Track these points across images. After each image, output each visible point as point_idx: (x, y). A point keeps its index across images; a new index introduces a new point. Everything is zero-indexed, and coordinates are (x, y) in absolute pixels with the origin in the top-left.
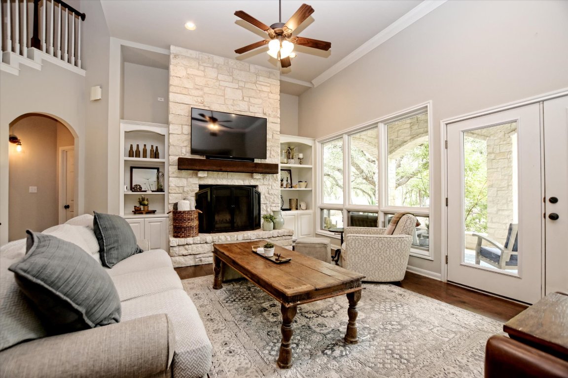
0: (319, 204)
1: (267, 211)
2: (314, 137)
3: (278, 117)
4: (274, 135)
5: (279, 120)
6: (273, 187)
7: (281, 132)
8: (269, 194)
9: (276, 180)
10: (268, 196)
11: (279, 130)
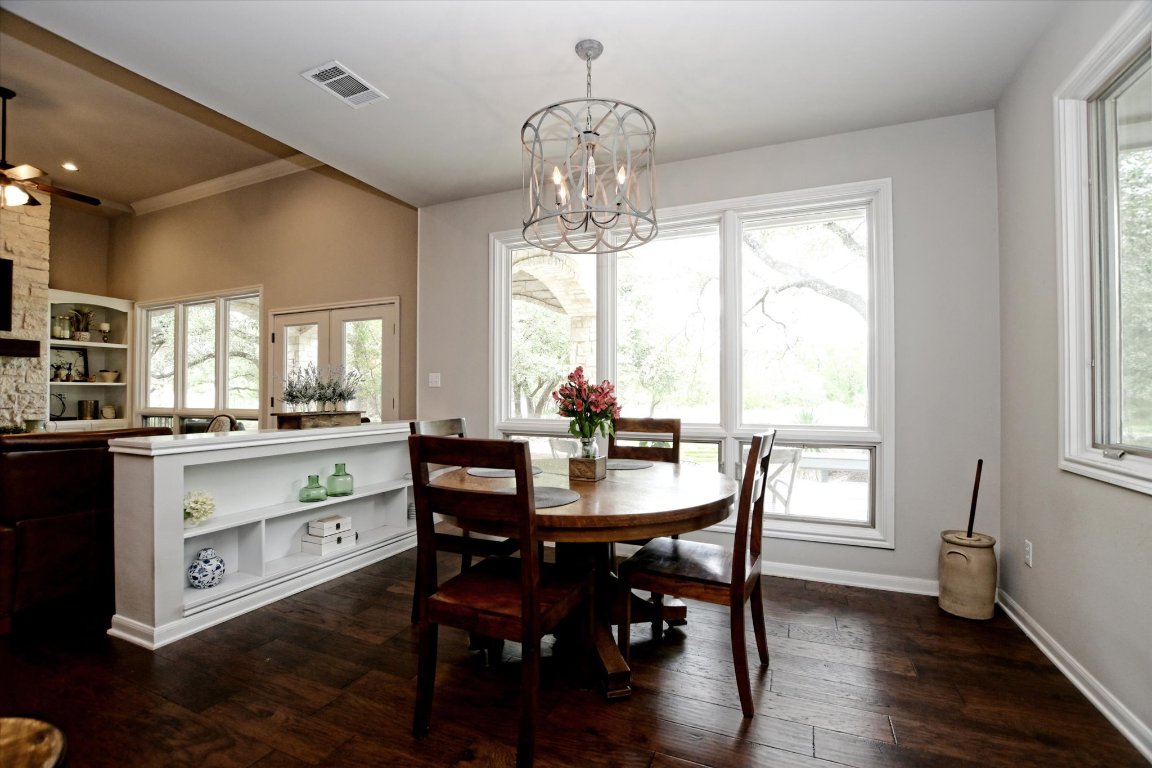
0: (140, 407)
1: (12, 420)
2: (132, 299)
3: (45, 259)
4: (33, 290)
5: (47, 264)
6: (29, 379)
7: (51, 286)
8: (17, 390)
9: (38, 367)
10: (17, 394)
11: (47, 282)
